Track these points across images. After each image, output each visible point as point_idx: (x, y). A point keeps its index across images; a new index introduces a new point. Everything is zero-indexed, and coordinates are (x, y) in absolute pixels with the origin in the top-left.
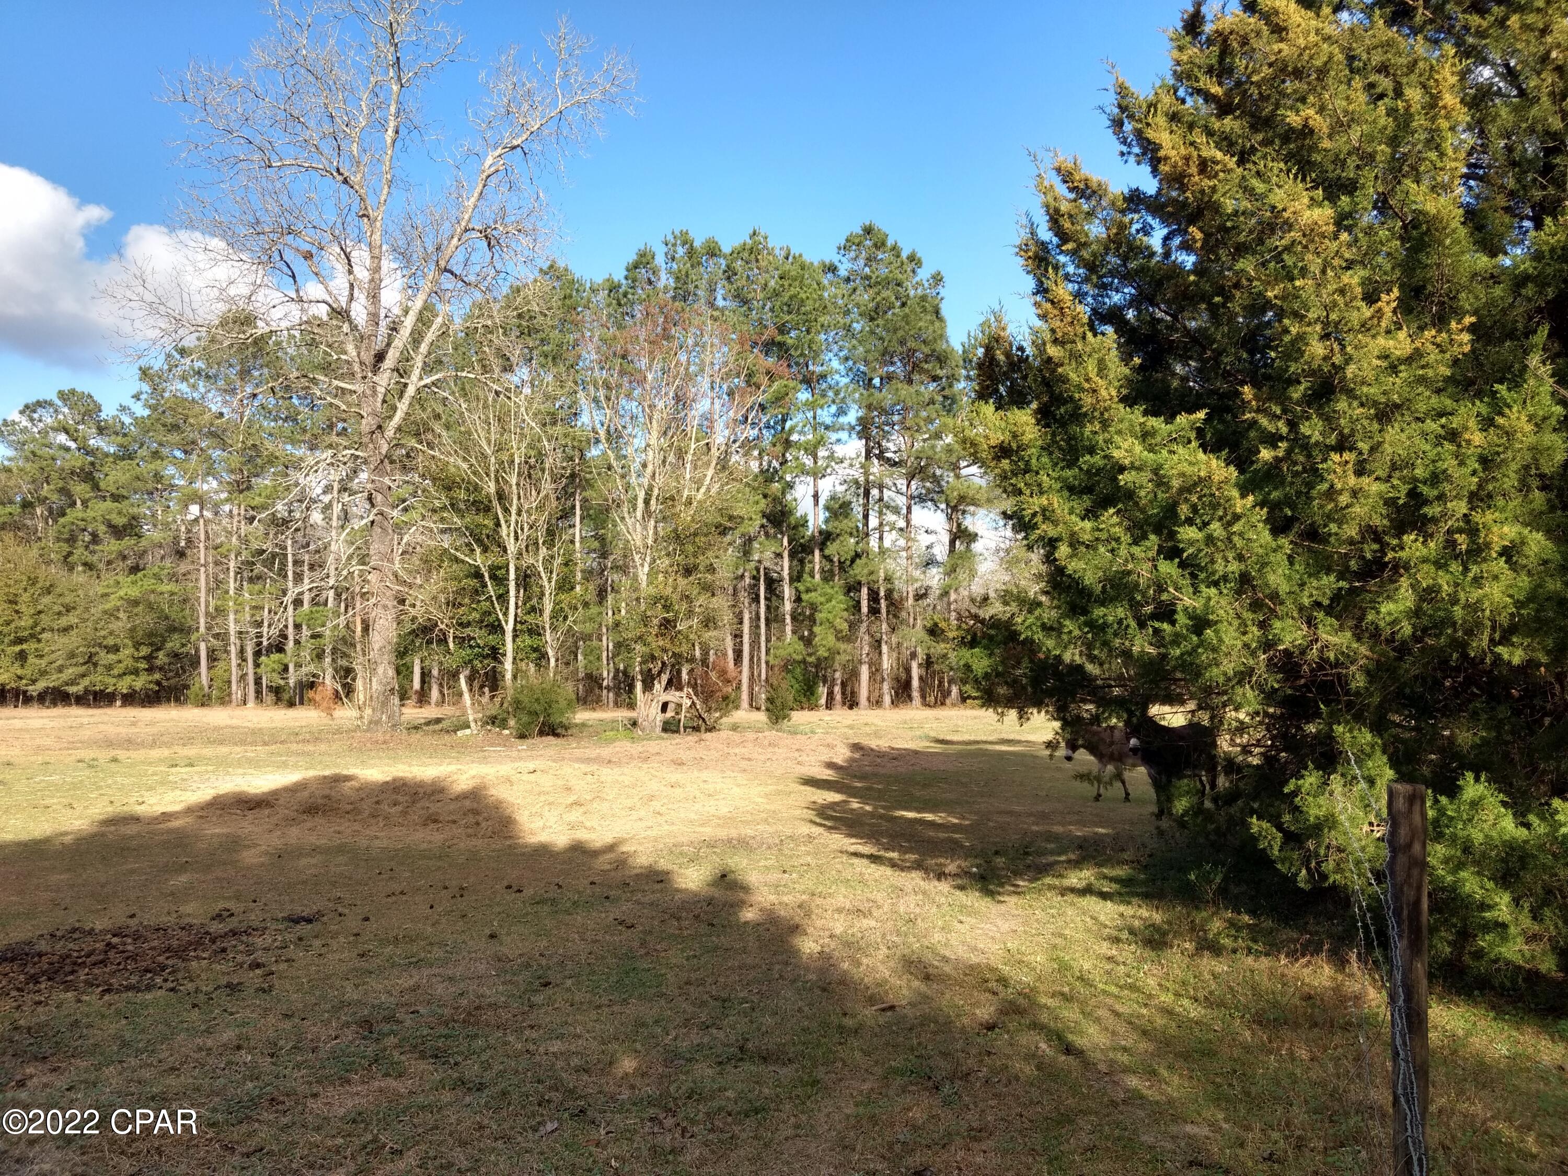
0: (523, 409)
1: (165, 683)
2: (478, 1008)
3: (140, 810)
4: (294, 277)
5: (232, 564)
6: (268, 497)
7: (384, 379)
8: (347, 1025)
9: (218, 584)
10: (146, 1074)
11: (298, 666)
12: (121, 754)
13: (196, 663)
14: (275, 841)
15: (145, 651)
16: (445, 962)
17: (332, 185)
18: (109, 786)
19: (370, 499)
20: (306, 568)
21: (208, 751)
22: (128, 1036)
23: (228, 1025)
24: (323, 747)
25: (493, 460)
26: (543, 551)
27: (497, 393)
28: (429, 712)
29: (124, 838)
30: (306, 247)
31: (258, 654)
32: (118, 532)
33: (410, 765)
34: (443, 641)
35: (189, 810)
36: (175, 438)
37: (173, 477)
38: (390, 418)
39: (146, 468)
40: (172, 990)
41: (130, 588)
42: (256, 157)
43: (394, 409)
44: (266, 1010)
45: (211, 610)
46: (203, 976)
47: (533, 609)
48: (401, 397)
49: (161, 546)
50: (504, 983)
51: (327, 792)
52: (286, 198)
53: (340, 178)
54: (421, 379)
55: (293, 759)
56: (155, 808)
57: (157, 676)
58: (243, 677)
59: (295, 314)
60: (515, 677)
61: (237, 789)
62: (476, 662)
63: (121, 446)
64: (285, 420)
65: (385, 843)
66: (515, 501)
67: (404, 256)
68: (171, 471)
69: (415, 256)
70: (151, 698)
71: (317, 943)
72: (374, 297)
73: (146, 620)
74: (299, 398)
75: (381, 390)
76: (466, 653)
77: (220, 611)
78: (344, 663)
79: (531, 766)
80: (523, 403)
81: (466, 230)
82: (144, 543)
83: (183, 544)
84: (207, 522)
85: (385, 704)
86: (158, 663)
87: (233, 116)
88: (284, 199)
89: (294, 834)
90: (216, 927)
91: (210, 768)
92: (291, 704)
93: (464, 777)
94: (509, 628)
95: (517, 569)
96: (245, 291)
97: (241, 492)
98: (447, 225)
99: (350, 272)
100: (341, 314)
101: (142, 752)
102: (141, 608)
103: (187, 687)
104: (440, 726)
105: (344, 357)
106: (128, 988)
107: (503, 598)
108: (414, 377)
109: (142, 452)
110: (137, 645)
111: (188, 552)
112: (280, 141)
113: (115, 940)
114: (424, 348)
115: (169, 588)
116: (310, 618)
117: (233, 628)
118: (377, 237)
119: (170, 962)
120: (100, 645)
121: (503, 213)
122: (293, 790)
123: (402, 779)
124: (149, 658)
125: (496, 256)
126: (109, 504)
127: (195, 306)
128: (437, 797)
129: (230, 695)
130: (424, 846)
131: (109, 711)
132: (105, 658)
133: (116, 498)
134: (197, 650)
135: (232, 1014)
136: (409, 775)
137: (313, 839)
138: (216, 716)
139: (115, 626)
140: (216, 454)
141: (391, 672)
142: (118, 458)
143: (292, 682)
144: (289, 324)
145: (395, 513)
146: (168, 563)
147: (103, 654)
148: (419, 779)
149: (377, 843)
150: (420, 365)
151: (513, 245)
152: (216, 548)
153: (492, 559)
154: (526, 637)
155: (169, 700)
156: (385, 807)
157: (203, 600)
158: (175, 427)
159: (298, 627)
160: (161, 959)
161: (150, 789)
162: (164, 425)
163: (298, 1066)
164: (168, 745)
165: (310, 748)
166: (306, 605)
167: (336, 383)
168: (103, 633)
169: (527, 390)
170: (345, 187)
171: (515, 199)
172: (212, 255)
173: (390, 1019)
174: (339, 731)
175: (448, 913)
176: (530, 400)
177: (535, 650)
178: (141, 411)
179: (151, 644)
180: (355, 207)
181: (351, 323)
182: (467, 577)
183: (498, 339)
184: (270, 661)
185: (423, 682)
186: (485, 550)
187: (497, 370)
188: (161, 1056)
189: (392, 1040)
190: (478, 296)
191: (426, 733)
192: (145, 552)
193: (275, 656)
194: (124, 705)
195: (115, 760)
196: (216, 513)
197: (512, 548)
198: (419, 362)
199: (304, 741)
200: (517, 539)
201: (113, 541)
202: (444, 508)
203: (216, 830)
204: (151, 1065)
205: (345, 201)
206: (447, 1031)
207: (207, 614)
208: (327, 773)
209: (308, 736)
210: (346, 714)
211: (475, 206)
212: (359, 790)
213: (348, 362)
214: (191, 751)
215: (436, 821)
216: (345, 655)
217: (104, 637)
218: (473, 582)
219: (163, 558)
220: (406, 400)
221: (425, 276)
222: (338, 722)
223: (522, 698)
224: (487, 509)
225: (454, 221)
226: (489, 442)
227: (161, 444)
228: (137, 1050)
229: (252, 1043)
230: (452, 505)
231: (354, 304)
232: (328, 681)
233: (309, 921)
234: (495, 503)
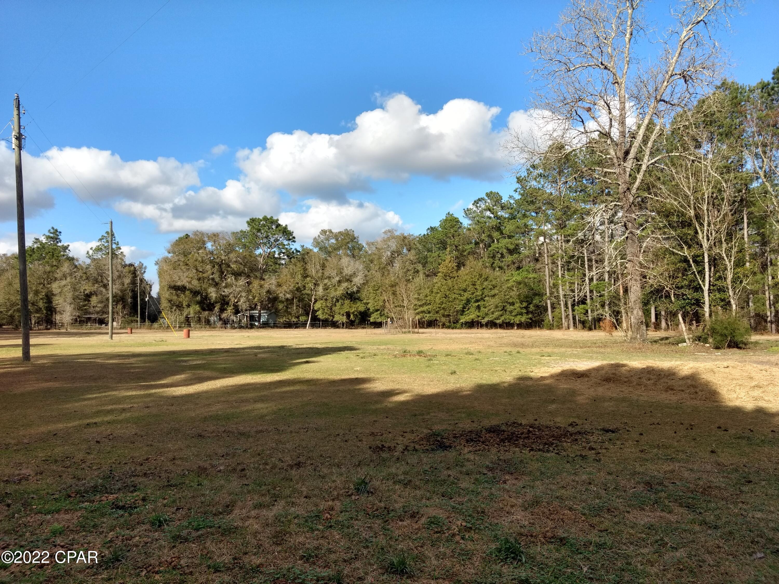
0: (709, 168)
1: (534, 319)
2: (709, 487)
3: (532, 375)
4: (583, 122)
5: (559, 263)
6: (574, 230)
7: (629, 164)
8: (639, 483)
9: (553, 273)
10: (554, 487)
11: (592, 311)
12: (521, 350)
13: (546, 309)
14: (591, 392)
15: (525, 304)
16: (687, 461)
17: (598, 73)
18: (518, 364)
19: (625, 226)
20: (594, 263)
21: (556, 350)
22: (543, 470)
23: (583, 473)
24: (609, 350)
25: (692, 198)
26: (724, 245)
27: (693, 161)
28: (661, 334)
29: (527, 386)
30: (588, 106)
31: (573, 305)
32: (511, 252)
33: (655, 361)
34: (668, 296)
35: (552, 376)
36: (531, 207)
37: (532, 225)
38: (634, 183)
39: (521, 222)
40: (557, 453)
41: (517, 277)
42: (563, 68)
43: (635, 178)
44: (599, 469)
45: (551, 285)
46: (569, 450)
47: (720, 278)
48: (638, 172)
49: (528, 257)
50: (723, 477)
51: (614, 371)
52: (578, 84)
53: (602, 67)
54: (649, 161)
55: (595, 355)
56: (538, 374)
57: (530, 316)
58: (567, 316)
59: (584, 139)
60: (710, 315)
61: (572, 368)
62: (687, 307)
63: (510, 213)
64: (580, 192)
65: (646, 399)
66: (706, 219)
67: (637, 98)
68: (531, 222)
69: (643, 97)
70: (529, 326)
71: (618, 442)
72: (622, 123)
73: (525, 291)
74: (586, 180)
75: (628, 170)
76: (681, 302)
77: (555, 286)
78: (616, 309)
79: (725, 364)
80: (709, 165)
81: (671, 76)
82: (522, 256)
83: (537, 255)
84: (547, 244)
85: (638, 329)
86: (530, 310)
87: (553, 52)
88: (577, 85)
89: (601, 391)
90: (570, 429)
91: (558, 358)
92: (590, 329)
93: (686, 368)
94: (706, 288)
95: (709, 256)
96: (560, 133)
97: (562, 228)
98: (660, 75)
99: (610, 113)
100: (606, 135)
101: (528, 349)
102: (522, 285)
103: (543, 321)
104: (668, 341)
105: (608, 156)
106: (539, 450)
107: (702, 272)
108: (645, 161)
109: (519, 215)
110: (521, 302)
111: (540, 259)
112: (573, 56)
113: (531, 429)
114: (650, 144)
115: (533, 276)
116: (597, 286)
117: (561, 293)
118: (622, 92)
119: (554, 442)
120: (507, 302)
121: (693, 60)
122: (598, 369)
123: (651, 367)
124: (526, 308)
125: (690, 86)
126: (507, 240)
127: (539, 145)
128: (672, 377)
129: (562, 324)
130: (667, 402)
131: (512, 331)
132: (511, 308)
133: (510, 237)
134: (546, 304)
135: (584, 468)
136: (656, 366)
137: (609, 394)
138: (557, 334)
139: (512, 293)
140: (550, 212)
141: (640, 313)
142: (510, 219)
143: (590, 318)
144: (581, 145)
145: (638, 232)
146: (531, 264)
147: (508, 306)
148: (660, 367)
149: (642, 398)
150: (648, 153)
151: (700, 77)
152: (552, 256)
153: (694, 251)
154: (717, 293)
155: (536, 327)
156: (644, 380)
157: (547, 280)
158: (532, 202)
159: (591, 291)
160: (551, 440)
161: (534, 366)
162: (527, 202)
163: (618, 497)
164: (537, 346)
165: (602, 350)
166: (595, 282)
167: (605, 170)
168: (508, 297)
169: (710, 156)
170: (606, 71)
171: (700, 51)
172: (546, 120)
173: (661, 484)
174: (615, 342)
175: (685, 437)
176: (713, 162)
177: (722, 300)
178: (517, 197)
179: (527, 301)
180: (611, 80)
181: (611, 138)
182: (680, 262)
183: (693, 131)
184: (580, 309)
185: (656, 318)
186: (689, 247)
187: (692, 148)
188: (558, 481)
189: (663, 494)
190: (679, 110)
191: (661, 345)
192: (522, 260)
193: (582, 306)
194: (518, 329)
195: (518, 352)
196: (551, 240)
197: (705, 245)
198: (648, 152)
199: (599, 347)
200: (708, 240)
201: (509, 256)
202: (665, 227)
203: (564, 386)
204: (554, 484)
205: (606, 78)
206: (692, 496)
207: (550, 286)
208: (613, 362)
209: (601, 345)
210: (619, 334)
211: (677, 61)
212: (630, 371)
213: (610, 158)
214: (549, 350)
215: (672, 389)
216: (616, 305)
217: (508, 299)
218: (684, 265)
219: (529, 262)
220: (642, 173)
221: (648, 106)
222: (615, 338)
223: (716, 327)
224: (690, 225)
225: (664, 72)
226: (689, 188)
227: (526, 211)
228: (548, 477)
229: (596, 483)
230: (669, 224)
231: (612, 129)
232: (608, 318)
233: (613, 432)
234: (694, 221)
